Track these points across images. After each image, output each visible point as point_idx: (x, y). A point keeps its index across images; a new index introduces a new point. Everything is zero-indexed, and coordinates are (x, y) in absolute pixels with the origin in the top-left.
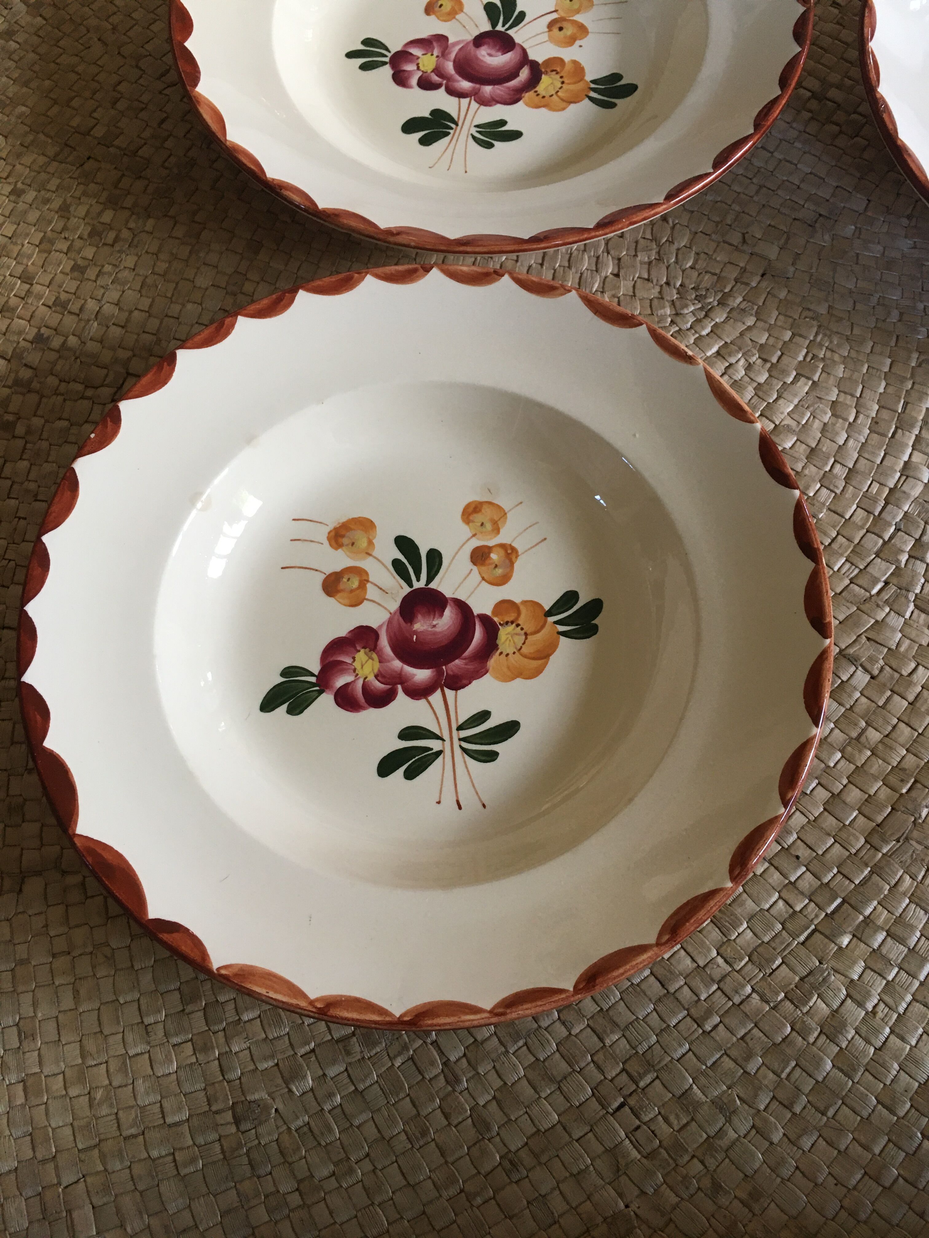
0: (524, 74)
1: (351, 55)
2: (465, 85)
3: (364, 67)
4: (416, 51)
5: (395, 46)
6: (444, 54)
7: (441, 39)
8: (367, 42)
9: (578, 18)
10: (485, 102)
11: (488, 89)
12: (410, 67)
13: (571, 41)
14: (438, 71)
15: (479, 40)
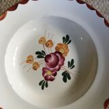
0: (57, 55)
1: (43, 88)
2: (57, 67)
3: (47, 86)
4: (45, 75)
5: (43, 79)
6: (48, 69)
7: (44, 69)
8: (40, 84)
9: (47, 41)
10: (63, 64)
11: (60, 63)
12: (49, 77)
13: (52, 44)
14: (52, 71)
15: (46, 61)
